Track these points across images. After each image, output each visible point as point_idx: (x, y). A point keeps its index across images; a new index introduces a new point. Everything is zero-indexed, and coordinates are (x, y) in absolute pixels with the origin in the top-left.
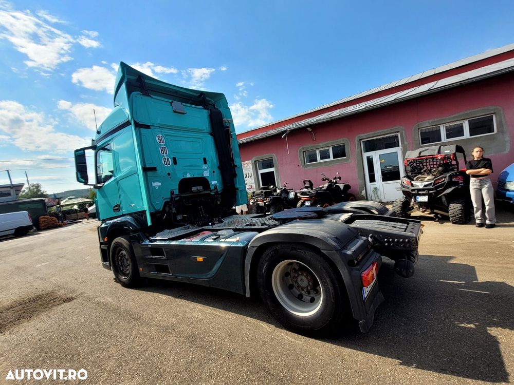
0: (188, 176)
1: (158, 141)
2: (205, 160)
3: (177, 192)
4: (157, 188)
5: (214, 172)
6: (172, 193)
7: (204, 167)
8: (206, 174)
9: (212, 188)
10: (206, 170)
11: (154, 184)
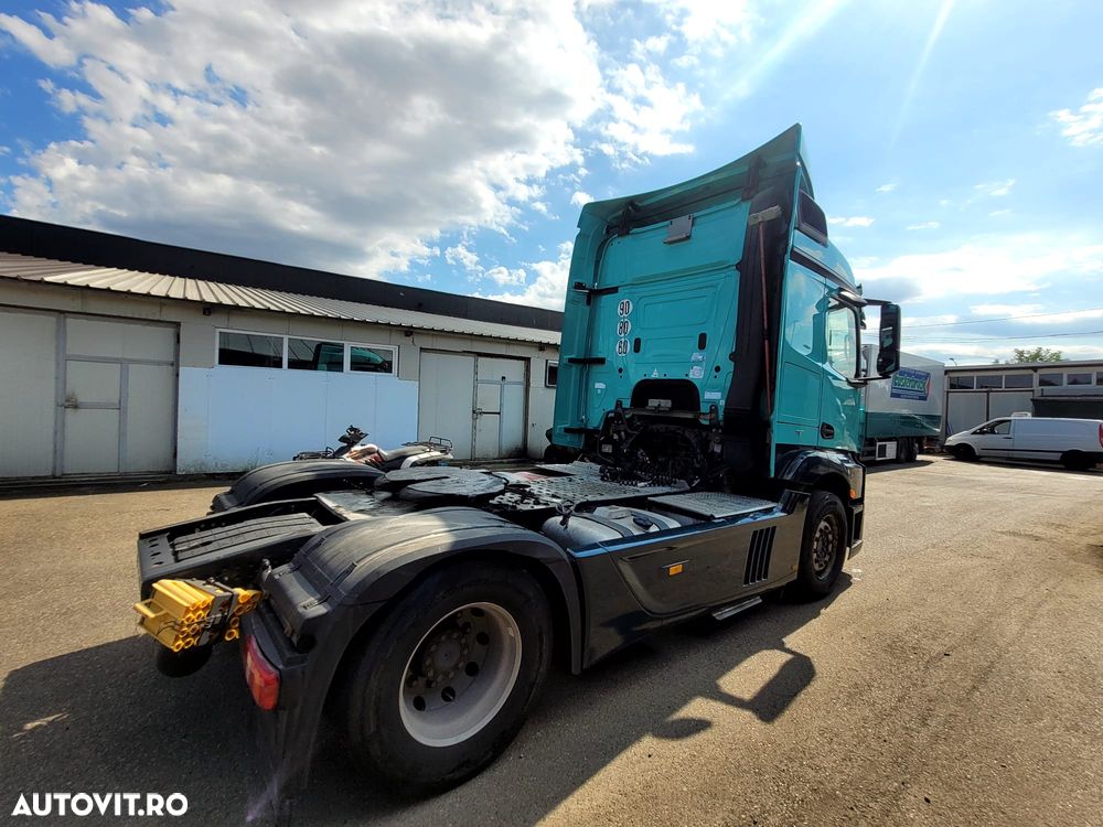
0: (655, 375)
1: (619, 311)
2: (703, 339)
3: (627, 404)
4: (599, 391)
5: (718, 369)
6: (619, 404)
7: (698, 356)
8: (696, 375)
9: (704, 408)
10: (698, 363)
11: (597, 385)
